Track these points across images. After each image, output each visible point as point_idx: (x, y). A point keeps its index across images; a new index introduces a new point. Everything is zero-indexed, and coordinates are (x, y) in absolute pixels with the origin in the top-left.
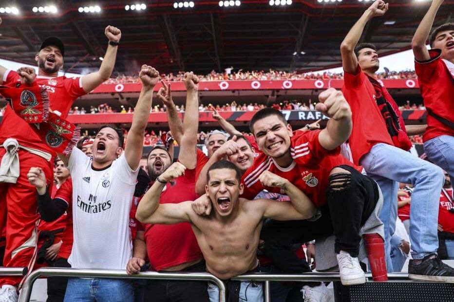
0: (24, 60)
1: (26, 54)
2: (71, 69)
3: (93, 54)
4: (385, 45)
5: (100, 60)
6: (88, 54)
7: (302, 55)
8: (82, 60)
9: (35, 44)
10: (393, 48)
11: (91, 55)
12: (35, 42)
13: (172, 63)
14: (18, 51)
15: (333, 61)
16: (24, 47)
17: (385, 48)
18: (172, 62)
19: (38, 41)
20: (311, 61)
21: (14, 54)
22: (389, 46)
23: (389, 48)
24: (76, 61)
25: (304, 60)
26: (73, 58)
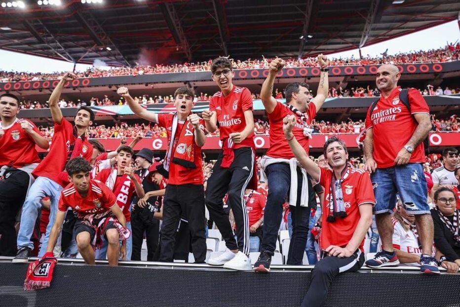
0: (36, 52)
1: (37, 46)
2: (81, 59)
3: (100, 44)
4: (398, 24)
5: (107, 50)
6: (96, 45)
7: (309, 38)
8: (91, 50)
9: (44, 36)
10: (407, 28)
11: (98, 45)
12: (44, 34)
13: (178, 51)
14: (29, 44)
15: (343, 43)
16: (34, 39)
17: (398, 28)
18: (177, 49)
19: (47, 33)
20: (321, 44)
21: (26, 46)
22: (403, 26)
23: (403, 28)
24: (85, 52)
25: (312, 44)
26: (81, 49)
